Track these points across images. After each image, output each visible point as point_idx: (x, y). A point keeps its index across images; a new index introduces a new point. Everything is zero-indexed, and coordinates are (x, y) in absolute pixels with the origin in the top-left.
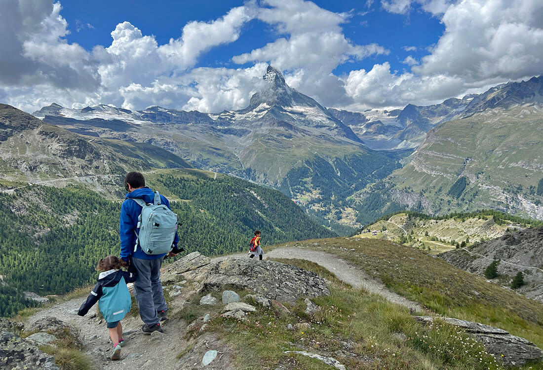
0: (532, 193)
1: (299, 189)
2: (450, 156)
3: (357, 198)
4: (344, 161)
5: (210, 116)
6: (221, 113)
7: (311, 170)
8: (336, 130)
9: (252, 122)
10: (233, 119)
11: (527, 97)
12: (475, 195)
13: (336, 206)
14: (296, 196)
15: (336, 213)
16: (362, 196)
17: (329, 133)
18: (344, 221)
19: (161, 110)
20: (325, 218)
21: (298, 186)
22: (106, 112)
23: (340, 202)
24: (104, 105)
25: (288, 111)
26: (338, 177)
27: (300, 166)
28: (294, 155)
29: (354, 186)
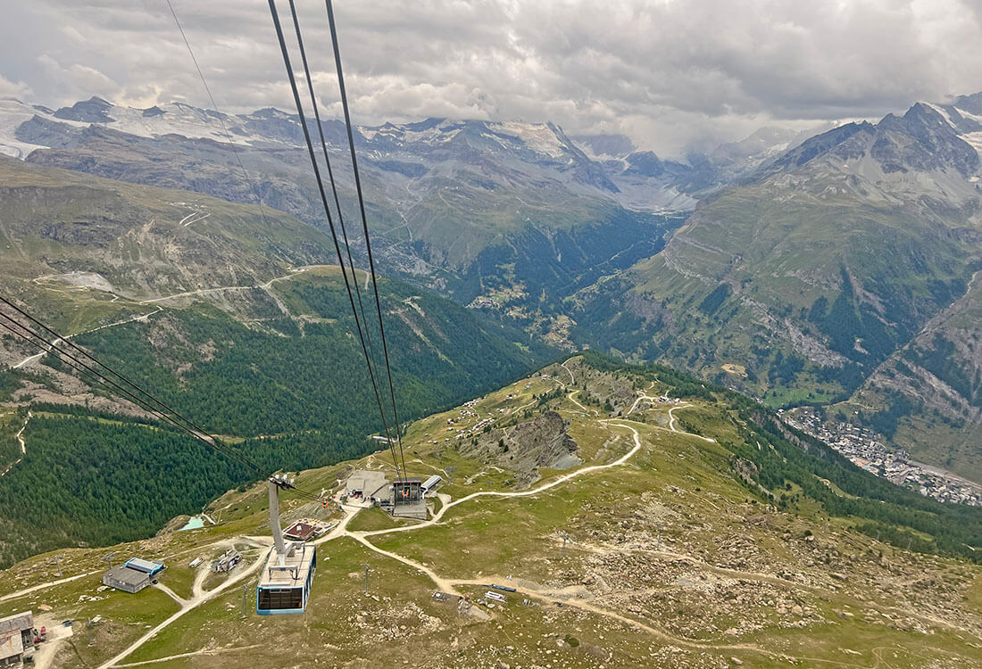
0: (803, 317)
1: (494, 281)
2: (714, 250)
3: (579, 301)
4: (571, 237)
5: (362, 132)
6: (381, 127)
7: (516, 251)
8: (573, 171)
9: (434, 148)
10: (401, 139)
11: (852, 157)
12: (734, 313)
13: (545, 313)
14: (488, 291)
15: (543, 324)
16: (586, 298)
17: (559, 176)
18: (552, 337)
19: (277, 115)
20: (526, 330)
21: (494, 277)
22: (186, 117)
23: (552, 307)
24: (182, 104)
25: (495, 131)
26: (558, 263)
27: (500, 244)
28: (492, 225)
29: (578, 278)
